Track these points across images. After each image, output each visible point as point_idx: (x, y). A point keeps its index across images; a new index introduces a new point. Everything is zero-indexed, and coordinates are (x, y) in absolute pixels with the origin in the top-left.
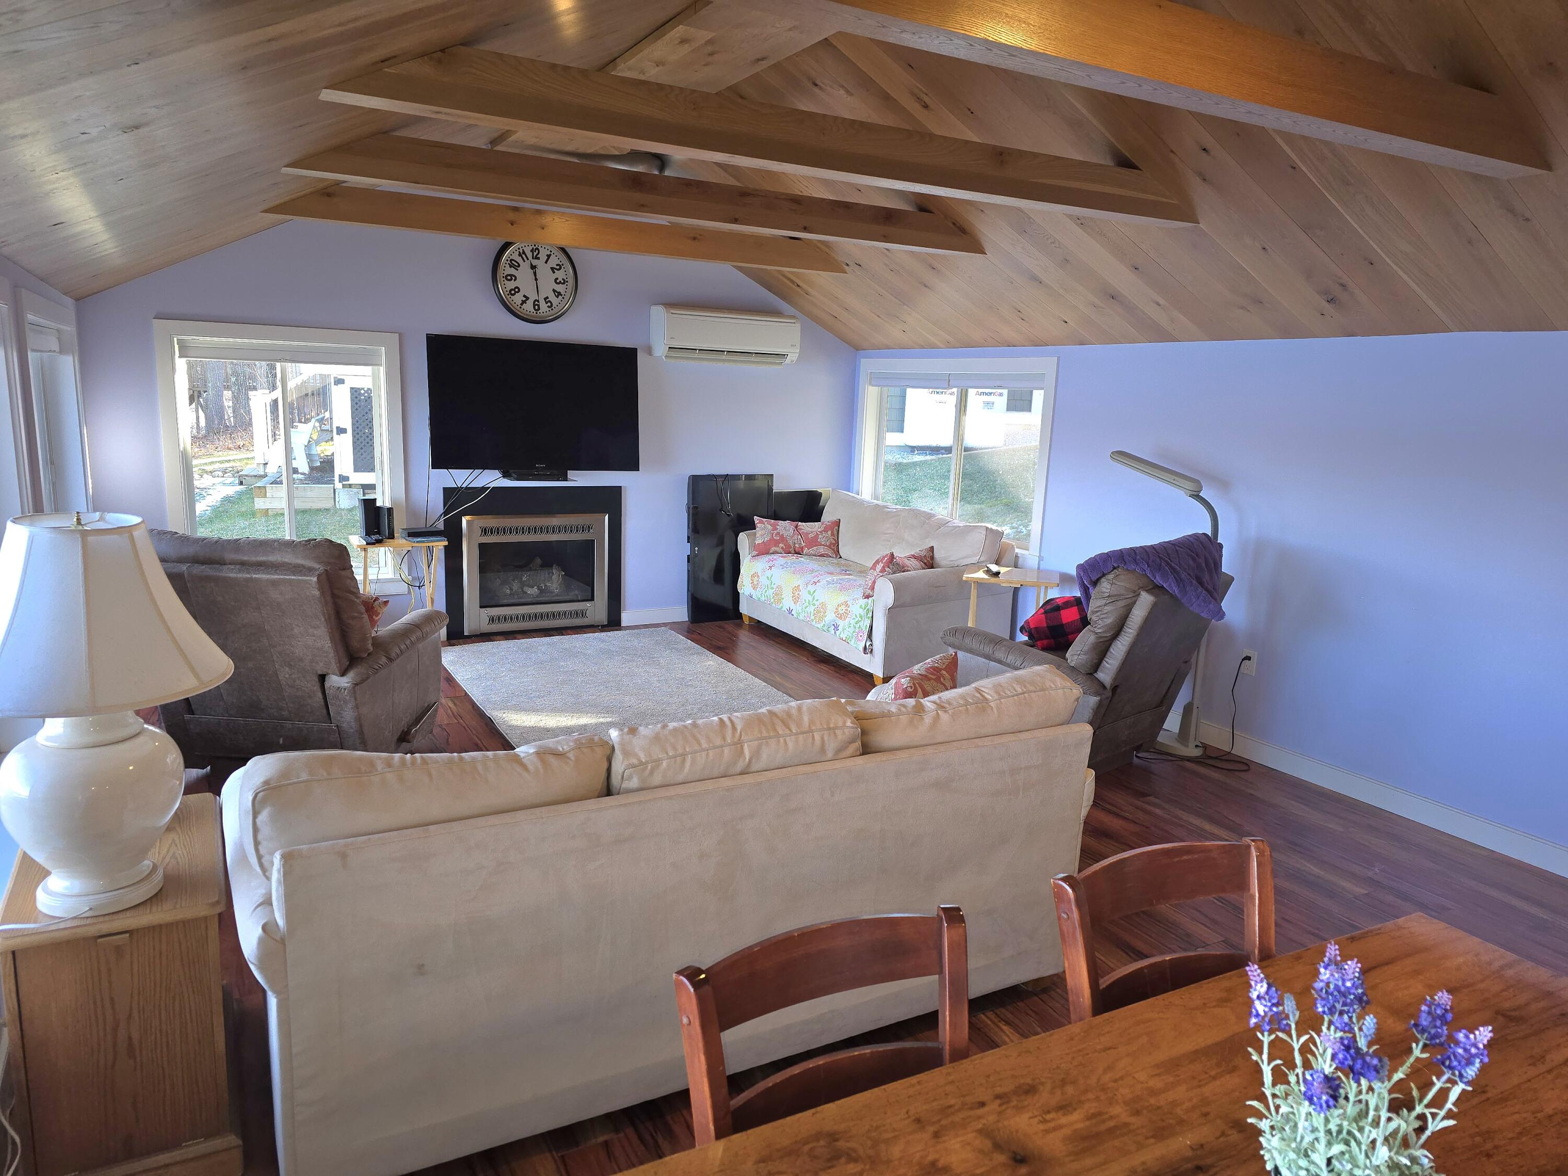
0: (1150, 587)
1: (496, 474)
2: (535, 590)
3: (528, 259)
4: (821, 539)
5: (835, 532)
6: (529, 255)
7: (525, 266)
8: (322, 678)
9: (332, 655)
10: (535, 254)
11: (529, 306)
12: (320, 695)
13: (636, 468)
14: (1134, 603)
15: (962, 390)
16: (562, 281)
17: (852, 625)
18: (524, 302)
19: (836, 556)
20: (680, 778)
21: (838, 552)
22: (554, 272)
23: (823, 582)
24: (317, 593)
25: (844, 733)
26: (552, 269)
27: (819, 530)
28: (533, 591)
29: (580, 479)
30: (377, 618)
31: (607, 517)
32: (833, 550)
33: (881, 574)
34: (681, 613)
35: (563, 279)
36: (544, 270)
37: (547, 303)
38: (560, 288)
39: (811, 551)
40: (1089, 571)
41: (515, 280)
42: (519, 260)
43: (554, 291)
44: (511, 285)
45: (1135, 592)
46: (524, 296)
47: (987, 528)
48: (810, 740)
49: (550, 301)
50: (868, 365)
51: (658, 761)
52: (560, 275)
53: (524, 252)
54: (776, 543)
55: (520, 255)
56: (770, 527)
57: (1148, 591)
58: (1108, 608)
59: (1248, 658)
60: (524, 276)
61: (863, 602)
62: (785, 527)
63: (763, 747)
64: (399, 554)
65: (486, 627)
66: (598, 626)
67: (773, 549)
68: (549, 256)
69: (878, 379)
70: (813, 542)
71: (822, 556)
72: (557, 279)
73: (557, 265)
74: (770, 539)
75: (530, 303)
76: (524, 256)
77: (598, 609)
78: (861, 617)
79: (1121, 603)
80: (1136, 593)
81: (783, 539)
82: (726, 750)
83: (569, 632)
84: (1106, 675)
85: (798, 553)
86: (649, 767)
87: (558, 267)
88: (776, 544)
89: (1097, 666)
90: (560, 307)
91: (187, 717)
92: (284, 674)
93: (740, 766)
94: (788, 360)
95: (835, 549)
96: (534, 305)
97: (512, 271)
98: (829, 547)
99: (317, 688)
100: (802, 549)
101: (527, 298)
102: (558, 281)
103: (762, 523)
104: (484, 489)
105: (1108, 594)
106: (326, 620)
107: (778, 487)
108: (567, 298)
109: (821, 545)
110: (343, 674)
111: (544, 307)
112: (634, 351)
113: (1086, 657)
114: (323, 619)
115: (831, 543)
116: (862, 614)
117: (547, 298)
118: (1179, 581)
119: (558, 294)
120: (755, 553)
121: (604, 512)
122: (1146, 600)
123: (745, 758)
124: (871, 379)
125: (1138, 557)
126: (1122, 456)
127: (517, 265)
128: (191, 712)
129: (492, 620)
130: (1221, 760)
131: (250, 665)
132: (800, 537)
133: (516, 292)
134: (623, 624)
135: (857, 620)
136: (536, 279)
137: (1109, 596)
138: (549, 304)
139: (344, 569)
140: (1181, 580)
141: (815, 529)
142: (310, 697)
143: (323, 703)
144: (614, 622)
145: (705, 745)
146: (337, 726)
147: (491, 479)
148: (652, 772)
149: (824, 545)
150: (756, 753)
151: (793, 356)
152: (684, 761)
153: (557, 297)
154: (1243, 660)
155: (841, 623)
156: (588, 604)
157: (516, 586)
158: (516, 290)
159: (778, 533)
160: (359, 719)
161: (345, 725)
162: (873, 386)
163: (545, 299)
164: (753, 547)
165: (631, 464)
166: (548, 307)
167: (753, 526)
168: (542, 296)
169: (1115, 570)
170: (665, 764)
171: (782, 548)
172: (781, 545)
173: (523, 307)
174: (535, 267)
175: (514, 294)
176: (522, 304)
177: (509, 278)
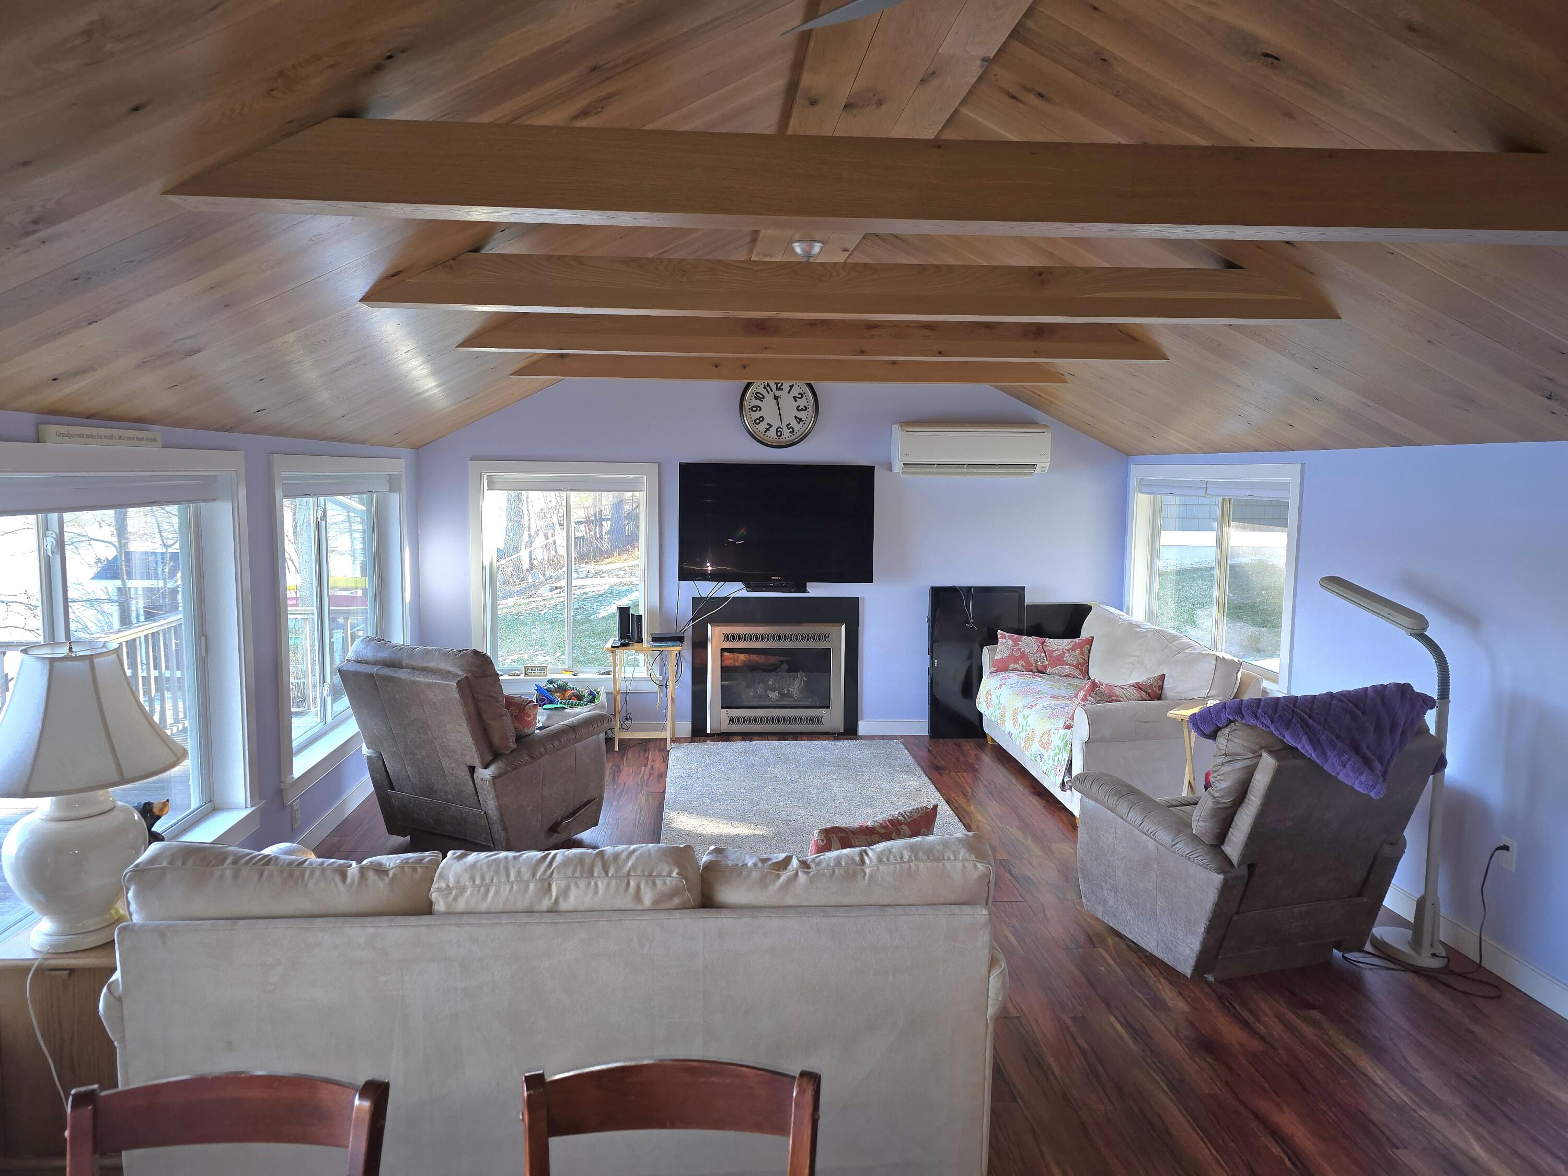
0: (1278, 748)
1: (740, 585)
2: (776, 693)
3: (772, 391)
4: (1067, 658)
5: (1085, 650)
6: (773, 386)
7: (769, 398)
8: (472, 769)
9: (474, 750)
10: (779, 386)
11: (772, 433)
12: (471, 783)
13: (870, 580)
14: (1256, 765)
15: (1223, 499)
16: (804, 408)
17: (1051, 758)
18: (767, 430)
19: (1084, 678)
20: (483, 907)
21: (1088, 673)
22: (796, 401)
23: (1039, 706)
24: (458, 696)
25: (665, 883)
26: (795, 398)
27: (1066, 648)
28: (774, 695)
29: (816, 590)
30: (530, 719)
31: (843, 627)
32: (1081, 670)
33: (1083, 703)
34: (921, 727)
35: (805, 406)
36: (786, 399)
37: (789, 429)
38: (801, 415)
39: (1056, 670)
40: (1199, 722)
41: (760, 411)
42: (764, 392)
43: (796, 417)
44: (756, 415)
45: (1254, 752)
46: (768, 424)
47: (1217, 658)
48: (624, 885)
49: (791, 427)
50: (1138, 471)
51: (463, 890)
52: (802, 403)
53: (768, 385)
54: (1016, 660)
55: (765, 388)
56: (1011, 642)
57: (1270, 752)
58: (1225, 769)
59: (1506, 848)
60: (768, 407)
61: (1063, 732)
62: (1029, 643)
63: (573, 887)
64: (653, 656)
65: (725, 727)
66: (835, 734)
67: (1012, 666)
68: (791, 387)
69: (1147, 486)
70: (1058, 660)
71: (1067, 676)
72: (799, 406)
73: (799, 394)
74: (1010, 655)
75: (773, 430)
76: (768, 388)
77: (833, 717)
78: (1059, 749)
79: (1239, 765)
80: (1257, 754)
81: (1023, 656)
82: (532, 886)
83: (805, 737)
84: (1234, 847)
85: (1041, 671)
86: (454, 893)
87: (800, 396)
88: (1016, 662)
89: (1222, 836)
90: (801, 431)
91: (390, 792)
92: (446, 763)
93: (546, 904)
94: (1038, 470)
95: (1084, 669)
96: (777, 432)
97: (757, 403)
98: (1076, 667)
99: (468, 777)
100: (1045, 667)
101: (771, 426)
102: (800, 408)
103: (1003, 637)
104: (726, 598)
105: (1224, 752)
106: (466, 719)
107: (1029, 599)
108: (807, 423)
109: (1067, 664)
110: (486, 767)
111: (786, 432)
112: (871, 469)
113: (1207, 824)
114: (464, 719)
115: (1079, 663)
116: (1060, 745)
117: (789, 424)
118: (1315, 743)
119: (800, 420)
120: (993, 669)
121: (842, 622)
122: (1268, 764)
123: (551, 896)
124: (1140, 485)
125: (1260, 711)
126: (1335, 583)
127: (762, 397)
128: (392, 788)
129: (732, 720)
130: (1465, 977)
131: (423, 753)
132: (1043, 654)
133: (760, 421)
134: (861, 732)
135: (1055, 752)
136: (779, 409)
137: (1226, 754)
138: (791, 430)
139: (486, 676)
140: (1319, 742)
141: (1061, 647)
142: (464, 785)
143: (474, 791)
144: (850, 731)
145: (512, 877)
146: (485, 812)
147: (735, 590)
148: (455, 899)
149: (1069, 665)
150: (565, 893)
151: (1043, 465)
152: (487, 891)
153: (799, 423)
154: (1497, 849)
155: (1044, 752)
156: (823, 711)
157: (760, 690)
158: (761, 419)
159: (1019, 650)
160: (500, 807)
161: (490, 812)
162: (1143, 493)
163: (787, 425)
164: (994, 663)
165: (867, 577)
166: (790, 432)
167: (995, 642)
168: (785, 423)
169: (1232, 724)
170: (469, 892)
171: (1022, 665)
172: (1021, 662)
173: (766, 434)
174: (778, 397)
175: (759, 423)
176: (765, 432)
177: (754, 409)
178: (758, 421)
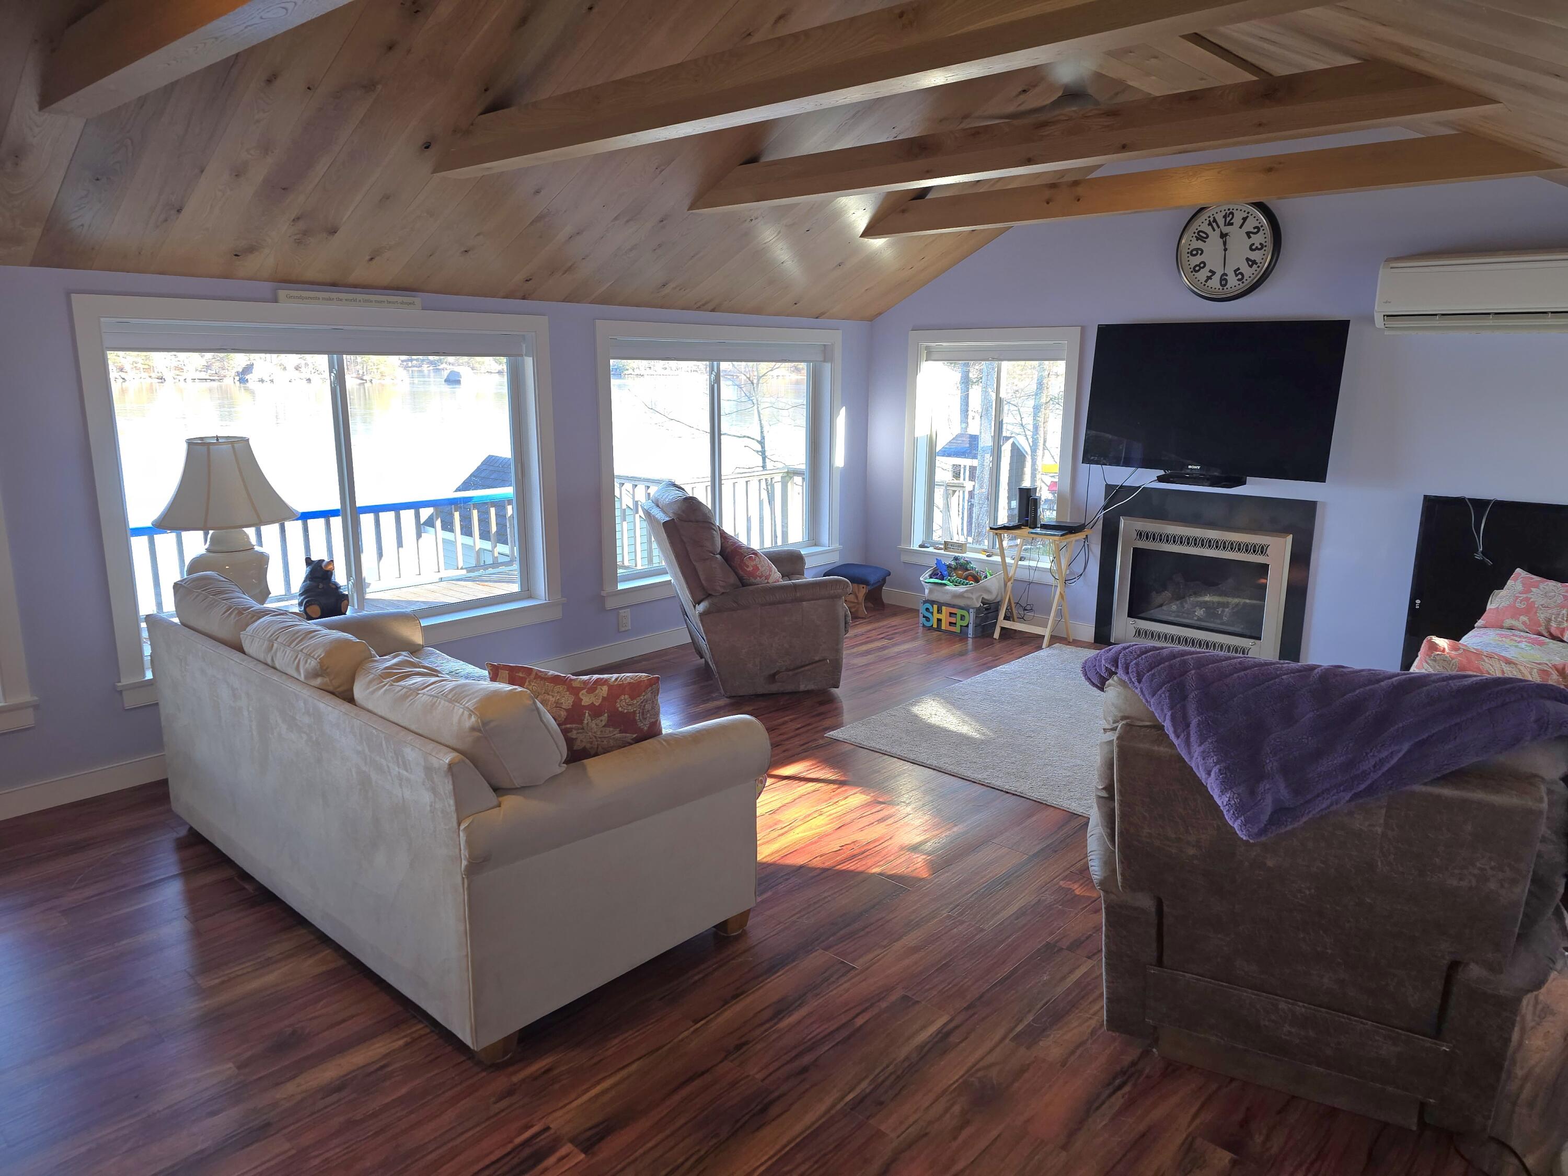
2: (1204, 612)
3: (1219, 227)
6: (1221, 221)
7: (1214, 236)
10: (1228, 219)
11: (1214, 283)
13: (1322, 477)
16: (1259, 247)
18: (1209, 278)
22: (1249, 237)
26: (1248, 234)
28: (1200, 614)
31: (1289, 539)
35: (1260, 244)
36: (1237, 235)
37: (1237, 275)
38: (1255, 255)
41: (1201, 254)
42: (1208, 230)
43: (1248, 260)
44: (1196, 260)
46: (1211, 271)
49: (1240, 273)
52: (1257, 239)
53: (1215, 221)
55: (1210, 224)
56: (1520, 587)
60: (1212, 247)
62: (1550, 592)
67: (1509, 622)
68: (1245, 219)
72: (1253, 244)
73: (1254, 228)
74: (1509, 606)
75: (1217, 278)
76: (1214, 224)
87: (1256, 230)
90: (1253, 278)
96: (1221, 281)
97: (1199, 244)
102: (1254, 247)
104: (1138, 489)
111: (1232, 280)
112: (1346, 324)
117: (1238, 269)
119: (1251, 263)
127: (1205, 236)
129: (1139, 633)
133: (1201, 268)
138: (1240, 277)
147: (1147, 478)
153: (1251, 266)
156: (1253, 642)
157: (1188, 605)
158: (1202, 265)
159: (1532, 599)
163: (1235, 271)
165: (1317, 473)
166: (1239, 280)
168: (1233, 267)
172: (1523, 618)
173: (1207, 284)
174: (1227, 235)
175: (1199, 270)
176: (1206, 281)
177: (1194, 252)
178: (1197, 268)
